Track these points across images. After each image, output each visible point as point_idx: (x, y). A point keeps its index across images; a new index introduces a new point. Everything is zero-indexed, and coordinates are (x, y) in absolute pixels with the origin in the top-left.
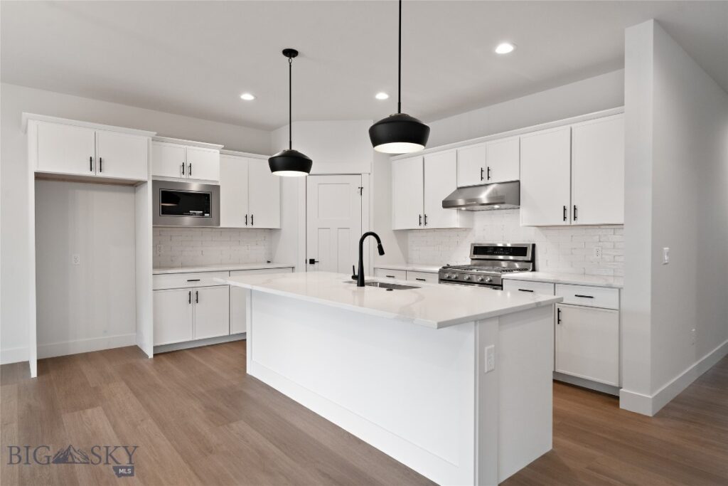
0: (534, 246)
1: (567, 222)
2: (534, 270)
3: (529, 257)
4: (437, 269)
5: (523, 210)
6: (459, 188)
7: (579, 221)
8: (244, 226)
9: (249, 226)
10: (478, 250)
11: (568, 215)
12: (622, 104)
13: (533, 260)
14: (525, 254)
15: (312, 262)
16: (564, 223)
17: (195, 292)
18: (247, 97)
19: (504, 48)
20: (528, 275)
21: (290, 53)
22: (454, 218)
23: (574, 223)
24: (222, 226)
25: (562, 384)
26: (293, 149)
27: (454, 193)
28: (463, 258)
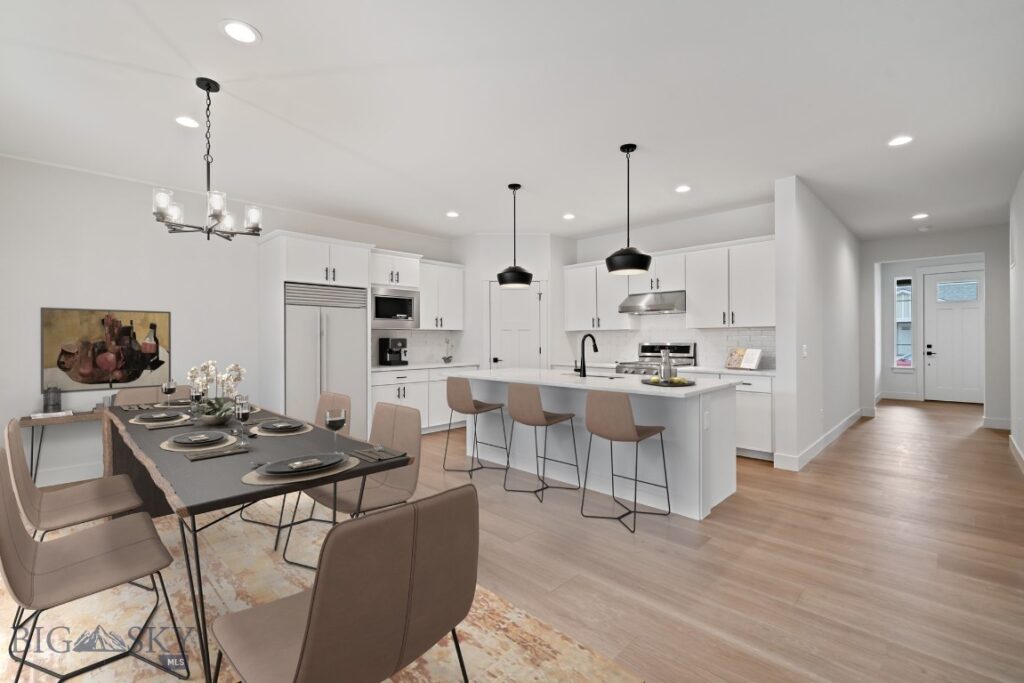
0: (695, 345)
1: (726, 325)
2: (695, 365)
3: (691, 354)
4: (615, 365)
5: (688, 315)
6: (631, 296)
7: (736, 325)
8: (435, 328)
9: (439, 328)
10: (645, 349)
11: (727, 320)
12: (774, 233)
13: (694, 357)
14: (688, 352)
15: (496, 360)
16: (723, 326)
17: (402, 388)
18: (452, 215)
19: (683, 189)
20: (691, 368)
21: (514, 187)
22: (626, 322)
23: (732, 326)
24: (421, 328)
25: (742, 458)
26: (517, 265)
27: (626, 300)
28: (633, 355)
